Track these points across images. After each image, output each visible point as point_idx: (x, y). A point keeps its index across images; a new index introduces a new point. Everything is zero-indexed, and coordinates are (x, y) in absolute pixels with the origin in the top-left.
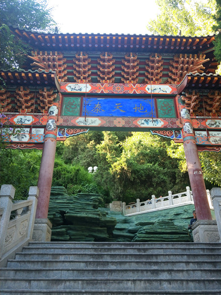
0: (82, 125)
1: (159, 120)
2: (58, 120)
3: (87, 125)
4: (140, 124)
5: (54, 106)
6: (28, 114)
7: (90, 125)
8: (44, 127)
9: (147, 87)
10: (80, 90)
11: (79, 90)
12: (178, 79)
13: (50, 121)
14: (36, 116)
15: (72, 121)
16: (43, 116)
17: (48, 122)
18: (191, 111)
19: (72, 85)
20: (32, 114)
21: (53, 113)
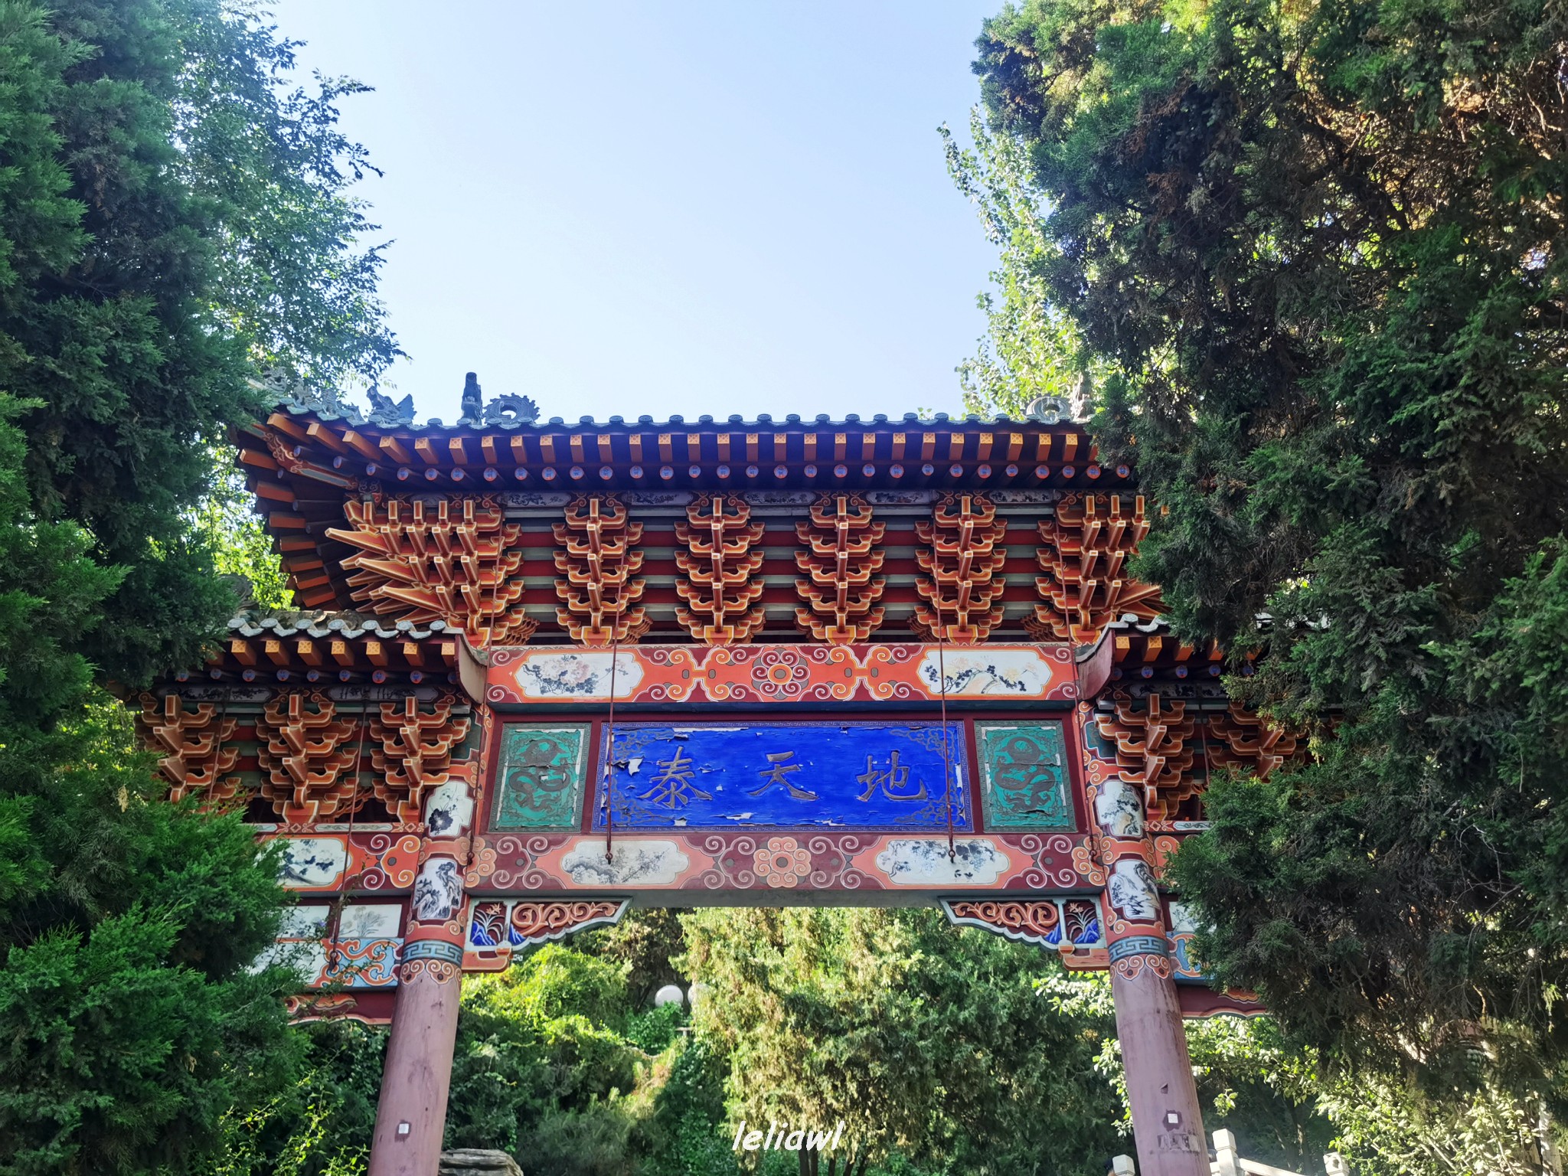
0: (592, 881)
1: (985, 843)
2: (470, 862)
3: (619, 884)
4: (888, 868)
5: (454, 784)
6: (321, 827)
7: (632, 884)
8: (404, 898)
9: (924, 664)
10: (588, 685)
11: (580, 686)
12: (1084, 616)
13: (433, 867)
14: (363, 838)
15: (543, 863)
16: (395, 837)
17: (421, 869)
18: (1150, 791)
19: (548, 660)
20: (344, 827)
21: (448, 821)
